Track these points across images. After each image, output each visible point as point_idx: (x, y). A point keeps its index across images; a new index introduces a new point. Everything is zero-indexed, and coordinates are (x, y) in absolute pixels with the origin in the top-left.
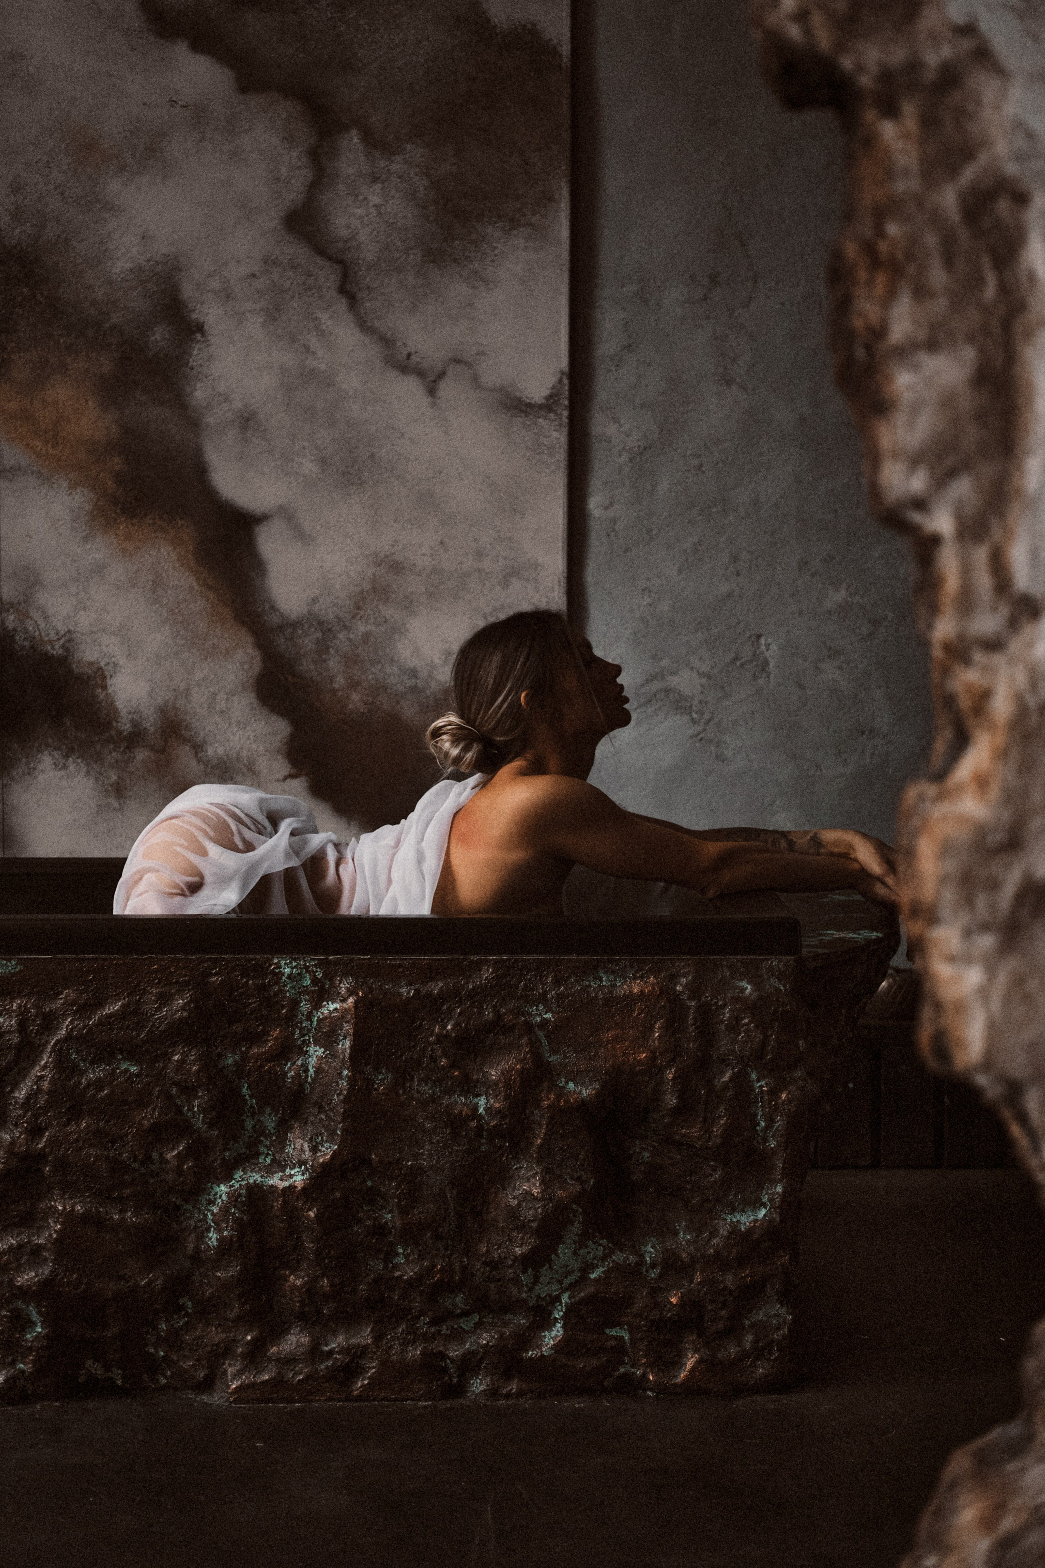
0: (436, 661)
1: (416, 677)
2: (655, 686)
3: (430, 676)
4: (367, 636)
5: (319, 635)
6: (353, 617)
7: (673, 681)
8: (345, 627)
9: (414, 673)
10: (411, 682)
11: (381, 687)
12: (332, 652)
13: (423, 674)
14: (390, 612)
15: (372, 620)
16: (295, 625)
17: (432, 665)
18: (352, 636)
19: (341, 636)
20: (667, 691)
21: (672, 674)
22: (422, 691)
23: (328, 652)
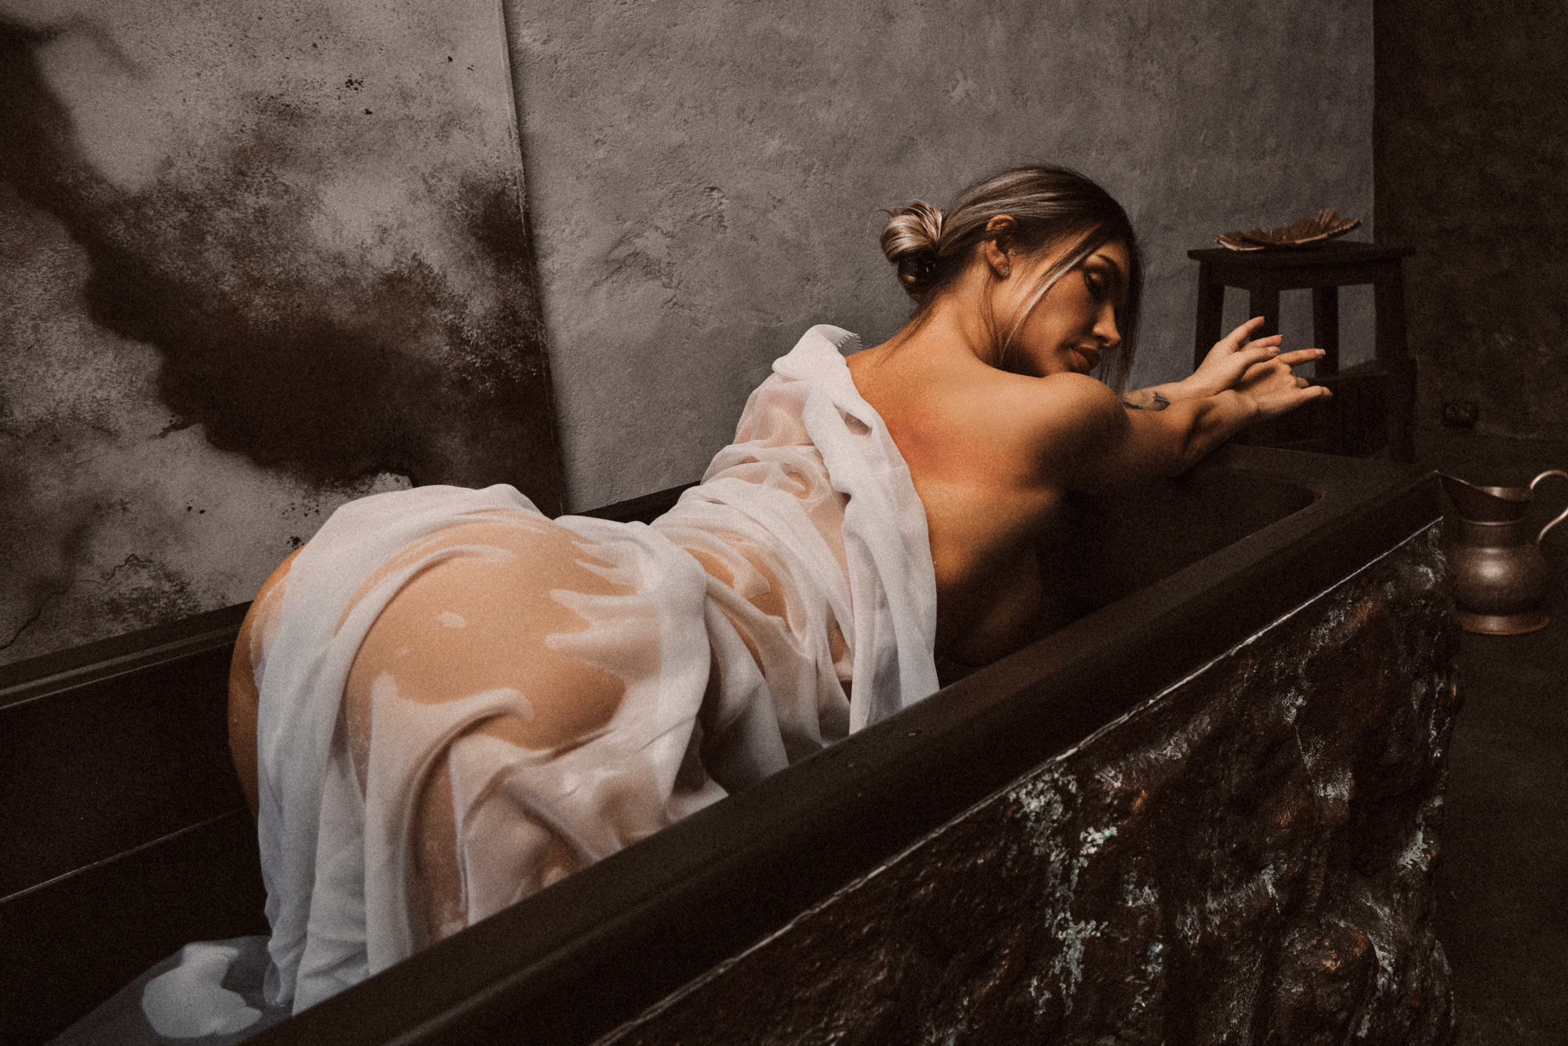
0: (369, 241)
1: (343, 265)
2: (622, 252)
3: (364, 262)
4: (262, 212)
5: (183, 215)
6: (236, 186)
7: (639, 243)
8: (225, 202)
9: (340, 259)
10: (339, 272)
11: (293, 284)
12: (209, 238)
13: (353, 259)
14: (289, 177)
15: (265, 192)
16: (139, 202)
17: (365, 249)
18: (237, 215)
19: (222, 215)
20: (636, 255)
21: (638, 236)
22: (354, 282)
23: (202, 240)
